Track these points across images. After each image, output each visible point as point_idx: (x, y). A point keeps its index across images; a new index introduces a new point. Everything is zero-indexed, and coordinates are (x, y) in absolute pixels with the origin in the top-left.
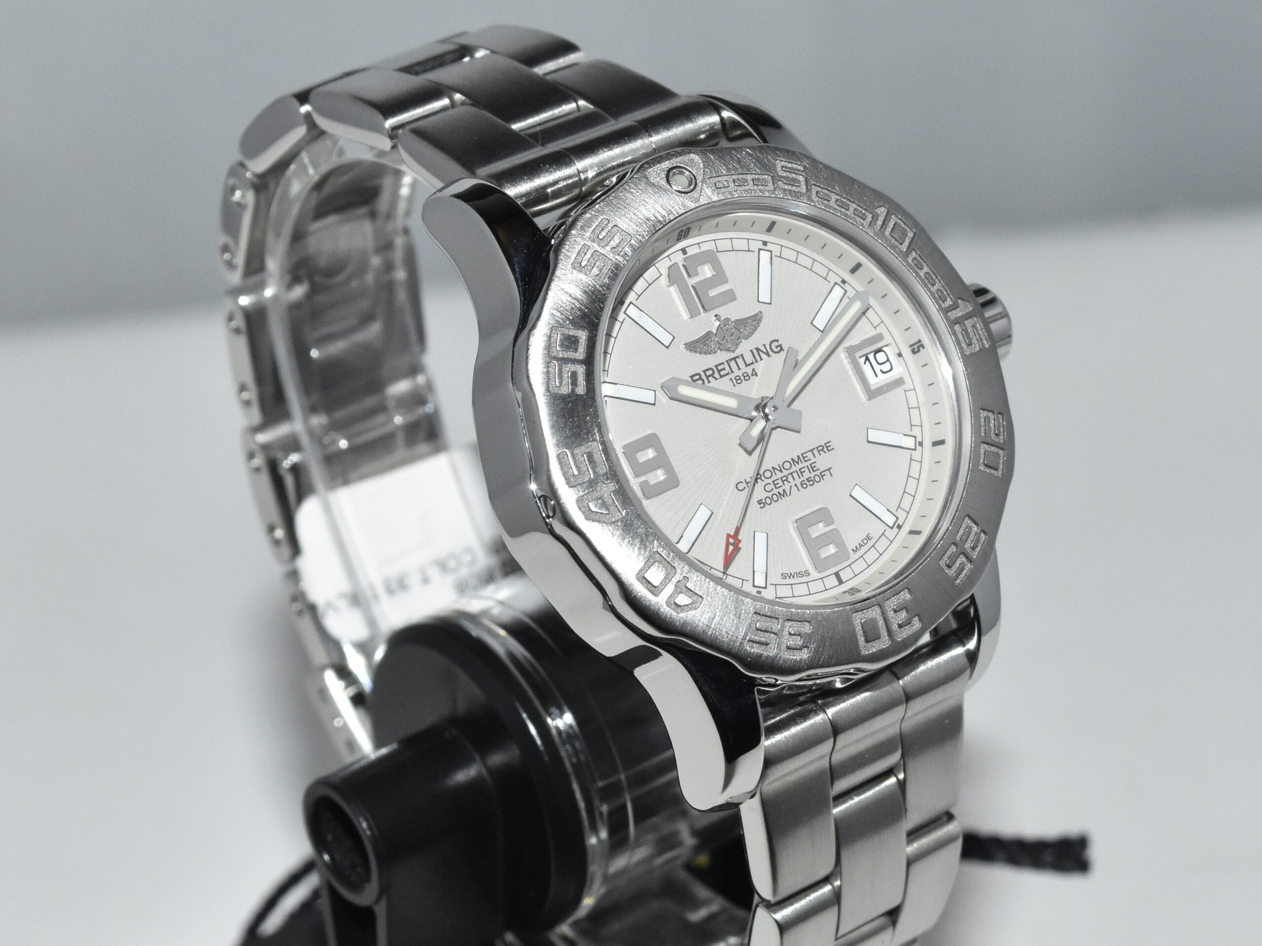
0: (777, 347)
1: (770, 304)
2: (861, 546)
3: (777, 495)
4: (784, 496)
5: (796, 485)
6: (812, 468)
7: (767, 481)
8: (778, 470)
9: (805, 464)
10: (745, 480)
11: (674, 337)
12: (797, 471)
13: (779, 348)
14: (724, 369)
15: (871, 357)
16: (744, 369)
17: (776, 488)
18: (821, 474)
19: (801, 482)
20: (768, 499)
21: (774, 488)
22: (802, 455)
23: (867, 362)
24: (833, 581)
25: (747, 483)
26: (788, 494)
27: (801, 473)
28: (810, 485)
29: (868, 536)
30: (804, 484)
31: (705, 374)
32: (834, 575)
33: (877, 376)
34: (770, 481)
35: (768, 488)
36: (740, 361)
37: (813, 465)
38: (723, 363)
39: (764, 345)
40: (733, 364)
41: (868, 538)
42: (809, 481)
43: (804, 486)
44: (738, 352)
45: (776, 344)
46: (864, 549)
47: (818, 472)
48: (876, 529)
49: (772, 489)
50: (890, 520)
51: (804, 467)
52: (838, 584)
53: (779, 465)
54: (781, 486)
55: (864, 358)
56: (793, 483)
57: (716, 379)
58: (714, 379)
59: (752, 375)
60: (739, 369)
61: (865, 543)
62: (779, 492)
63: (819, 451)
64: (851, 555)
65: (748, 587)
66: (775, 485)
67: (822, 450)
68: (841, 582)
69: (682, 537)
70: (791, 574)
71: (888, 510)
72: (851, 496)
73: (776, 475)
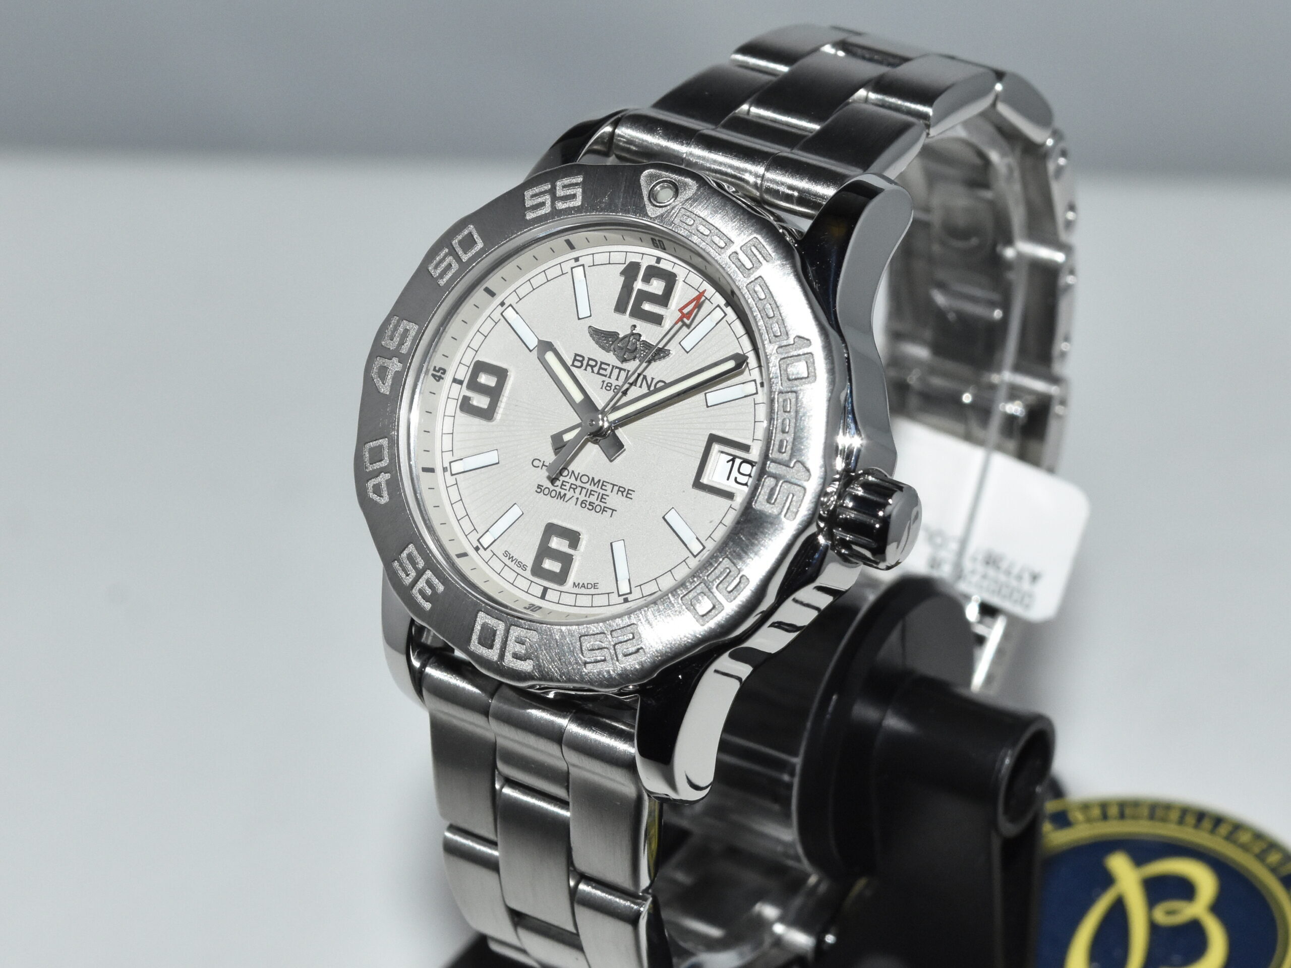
1: (687, 352)
2: (583, 586)
3: (556, 494)
4: (561, 499)
5: (577, 499)
6: (602, 498)
7: (558, 476)
8: (575, 476)
9: (599, 490)
10: (544, 462)
12: (588, 489)
14: (605, 370)
15: (738, 461)
16: (620, 382)
17: (561, 488)
18: (604, 508)
19: (584, 500)
20: (547, 489)
21: (560, 486)
22: (604, 482)
23: (731, 462)
24: (538, 591)
25: (543, 465)
26: (566, 500)
27: (590, 494)
28: (588, 509)
29: (596, 585)
30: (584, 503)
31: (588, 362)
32: (543, 587)
33: (728, 479)
34: (562, 479)
36: (623, 374)
37: (604, 497)
38: (609, 365)
39: (653, 379)
40: (616, 371)
41: (595, 586)
42: (590, 505)
43: (584, 505)
44: (625, 366)
46: (583, 591)
47: (603, 505)
48: (606, 585)
49: (557, 486)
50: (624, 589)
51: (597, 492)
52: (540, 596)
53: (579, 473)
54: (566, 490)
55: (731, 458)
56: (577, 495)
57: (593, 372)
58: (591, 371)
60: (617, 379)
61: (589, 587)
62: (560, 493)
63: (619, 490)
64: (569, 586)
65: (474, 537)
66: (562, 485)
67: (622, 492)
68: (543, 597)
69: (461, 459)
70: (513, 557)
71: (629, 580)
72: (611, 544)
73: (570, 478)
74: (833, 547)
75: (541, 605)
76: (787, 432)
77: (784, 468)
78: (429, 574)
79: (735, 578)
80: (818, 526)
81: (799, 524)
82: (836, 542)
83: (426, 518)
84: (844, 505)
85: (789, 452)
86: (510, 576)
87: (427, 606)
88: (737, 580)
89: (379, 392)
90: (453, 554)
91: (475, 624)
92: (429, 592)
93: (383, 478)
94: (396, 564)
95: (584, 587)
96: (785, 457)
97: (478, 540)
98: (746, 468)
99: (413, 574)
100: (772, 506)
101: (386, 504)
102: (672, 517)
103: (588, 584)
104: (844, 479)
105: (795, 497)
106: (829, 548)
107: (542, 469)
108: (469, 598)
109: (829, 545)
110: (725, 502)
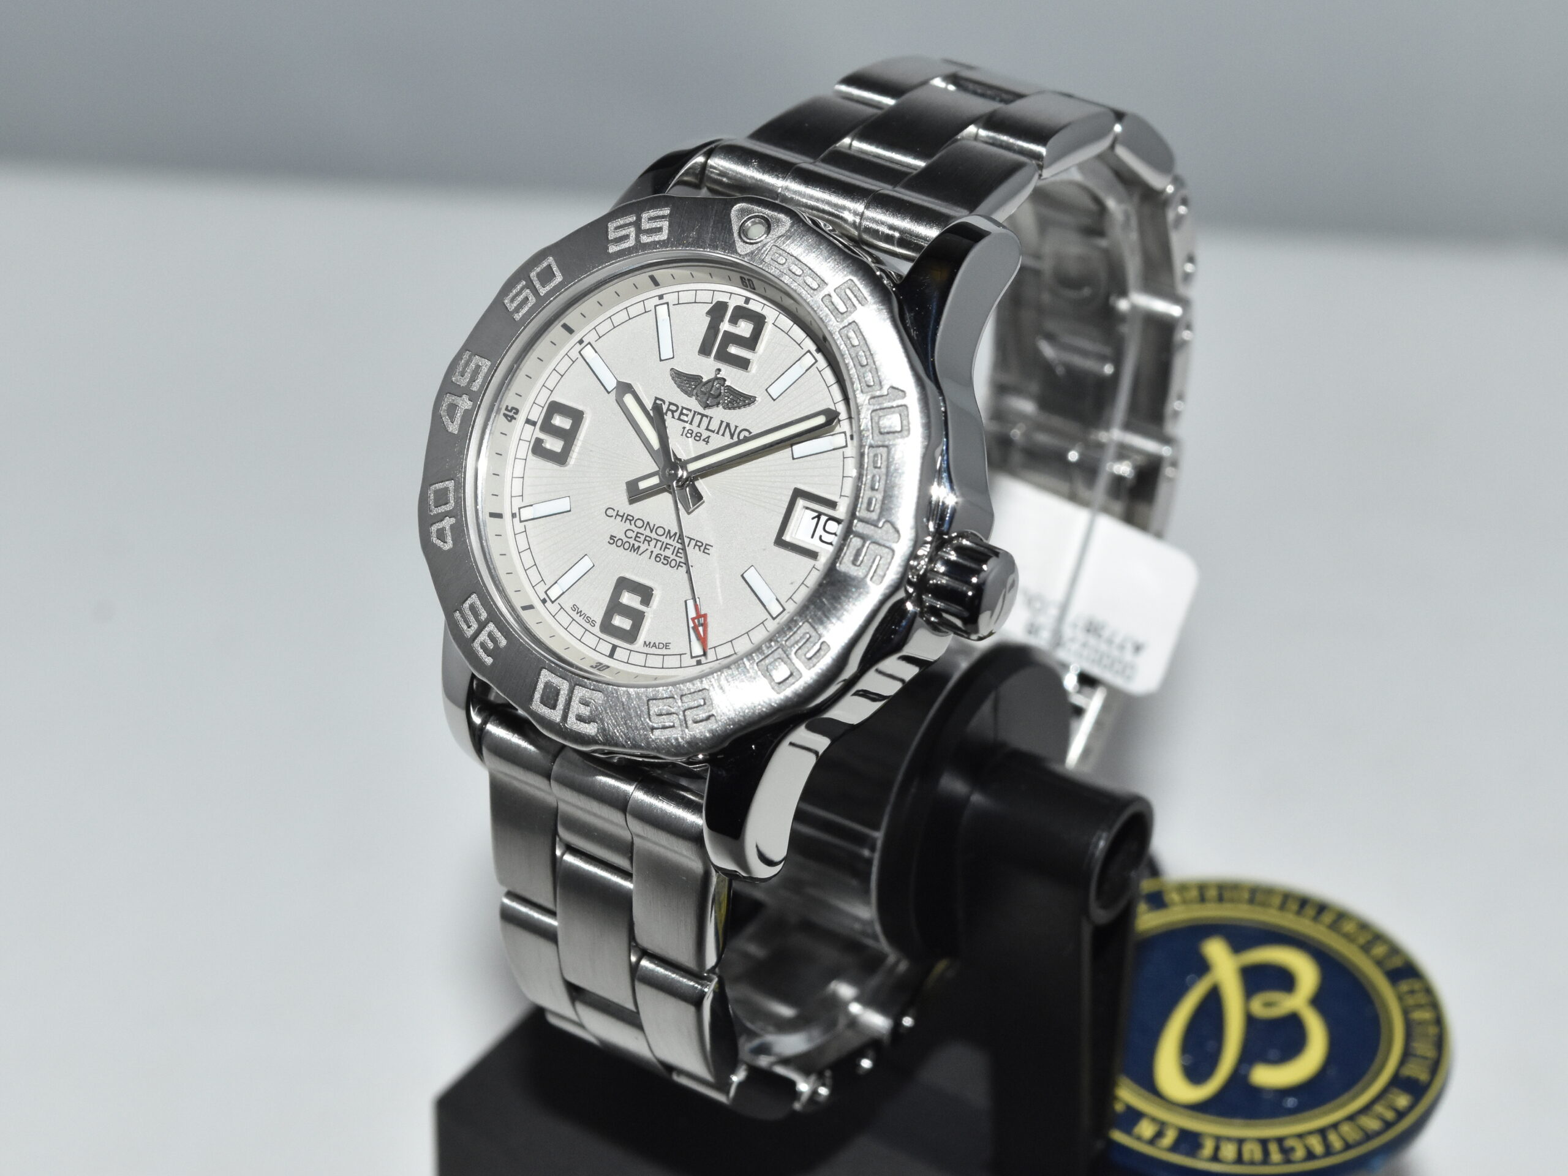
1: (774, 400)
2: (654, 645)
3: (630, 546)
4: (634, 551)
5: (652, 552)
6: (678, 552)
7: (633, 527)
8: (650, 528)
9: (674, 544)
10: (618, 511)
11: (673, 358)
12: (663, 542)
15: (823, 519)
16: (702, 429)
17: (635, 540)
19: (658, 554)
20: (621, 541)
21: (634, 537)
22: (681, 535)
23: (816, 519)
24: (607, 649)
25: (617, 515)
26: (639, 553)
27: (666, 547)
28: (663, 563)
29: (668, 644)
30: (659, 557)
31: (669, 406)
32: (612, 645)
33: (812, 537)
34: (636, 530)
35: (629, 534)
37: (680, 551)
38: (690, 410)
39: (736, 427)
40: (698, 418)
41: (666, 646)
42: (664, 559)
43: (658, 559)
44: (708, 412)
46: (654, 650)
47: (678, 559)
48: (679, 645)
49: (631, 538)
50: (698, 650)
51: (672, 546)
52: (608, 654)
53: (654, 525)
54: (640, 542)
55: (816, 514)
56: (651, 548)
57: (673, 417)
58: (671, 416)
59: (704, 440)
60: (699, 426)
61: (660, 647)
62: (634, 545)
63: (696, 545)
64: (639, 645)
65: (541, 589)
66: (636, 536)
67: (700, 547)
68: (611, 656)
69: (532, 505)
70: (581, 611)
72: (686, 601)
73: (645, 530)
74: (922, 614)
75: (609, 665)
76: (877, 490)
77: (872, 527)
78: (491, 627)
79: (815, 645)
80: (906, 591)
81: (886, 589)
82: (926, 609)
83: (492, 567)
84: (935, 569)
85: (878, 510)
86: (577, 631)
87: (489, 661)
88: (817, 647)
89: (447, 431)
90: (518, 606)
91: (537, 682)
92: (491, 645)
93: (448, 522)
94: (457, 614)
96: (874, 516)
97: (546, 592)
98: (832, 526)
99: (475, 626)
100: (856, 568)
101: (449, 551)
102: (752, 576)
103: (659, 643)
104: (936, 542)
105: (883, 559)
106: (918, 615)
107: (615, 518)
108: (533, 654)
109: (918, 612)
110: (808, 562)
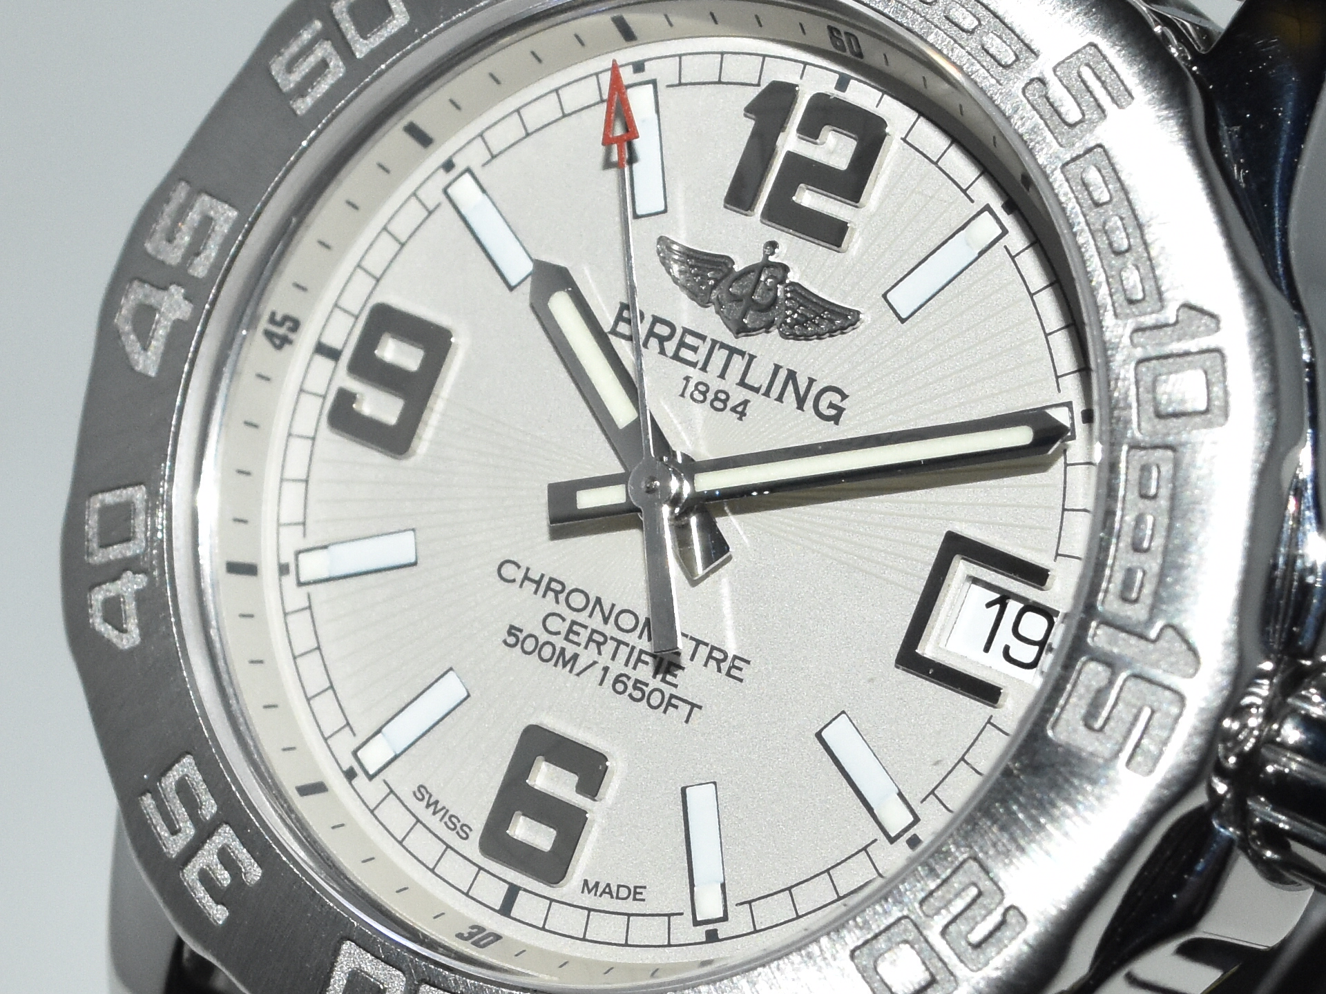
0: (831, 406)
1: (903, 320)
2: (608, 890)
3: (554, 653)
4: (564, 666)
5: (606, 669)
6: (668, 672)
7: (562, 609)
8: (603, 613)
10: (528, 569)
12: (633, 648)
13: (833, 412)
14: (694, 349)
15: (1014, 607)
16: (730, 384)
17: (567, 638)
18: (670, 699)
19: (621, 675)
20: (533, 640)
21: (564, 633)
23: (997, 607)
24: (496, 895)
25: (526, 578)
26: (576, 670)
27: (639, 660)
28: (630, 696)
29: (638, 890)
30: (622, 682)
31: (652, 326)
32: (507, 886)
33: (987, 649)
34: (570, 616)
35: (554, 624)
36: (738, 363)
37: (672, 669)
38: (703, 338)
39: (811, 381)
40: (720, 356)
41: (636, 893)
42: (635, 688)
43: (620, 687)
44: (743, 343)
45: (836, 398)
46: (605, 902)
47: (668, 690)
48: (666, 892)
49: (558, 633)
50: (710, 906)
52: (498, 907)
53: (613, 605)
54: (578, 644)
55: (996, 596)
56: (605, 659)
57: (662, 352)
58: (658, 349)
59: (734, 409)
60: (722, 376)
61: (621, 895)
62: (563, 650)
63: (710, 657)
64: (571, 887)
65: (344, 745)
66: (570, 631)
67: (719, 661)
68: (506, 909)
69: (325, 547)
70: (437, 802)
71: (723, 886)
72: (684, 791)
73: (590, 616)
74: (1244, 844)
75: (499, 931)
76: (1147, 550)
77: (1133, 640)
78: (225, 836)
79: (990, 912)
80: (1212, 791)
81: (1161, 786)
82: (1254, 833)
83: (230, 691)
84: (1278, 739)
85: (1147, 598)
86: (428, 848)
87: (219, 914)
88: (996, 918)
89: (132, 369)
90: (289, 784)
91: (332, 970)
92: (224, 878)
93: (130, 585)
94: (148, 801)
95: (610, 893)
96: (1137, 613)
97: (355, 753)
98: (1034, 625)
99: (189, 830)
100: (1094, 735)
101: (132, 651)
102: (840, 736)
103: (619, 886)
104: (1283, 672)
105: (1157, 716)
106: (1237, 844)
107: (521, 586)
108: (324, 904)
109: (1235, 837)
110: (977, 710)
